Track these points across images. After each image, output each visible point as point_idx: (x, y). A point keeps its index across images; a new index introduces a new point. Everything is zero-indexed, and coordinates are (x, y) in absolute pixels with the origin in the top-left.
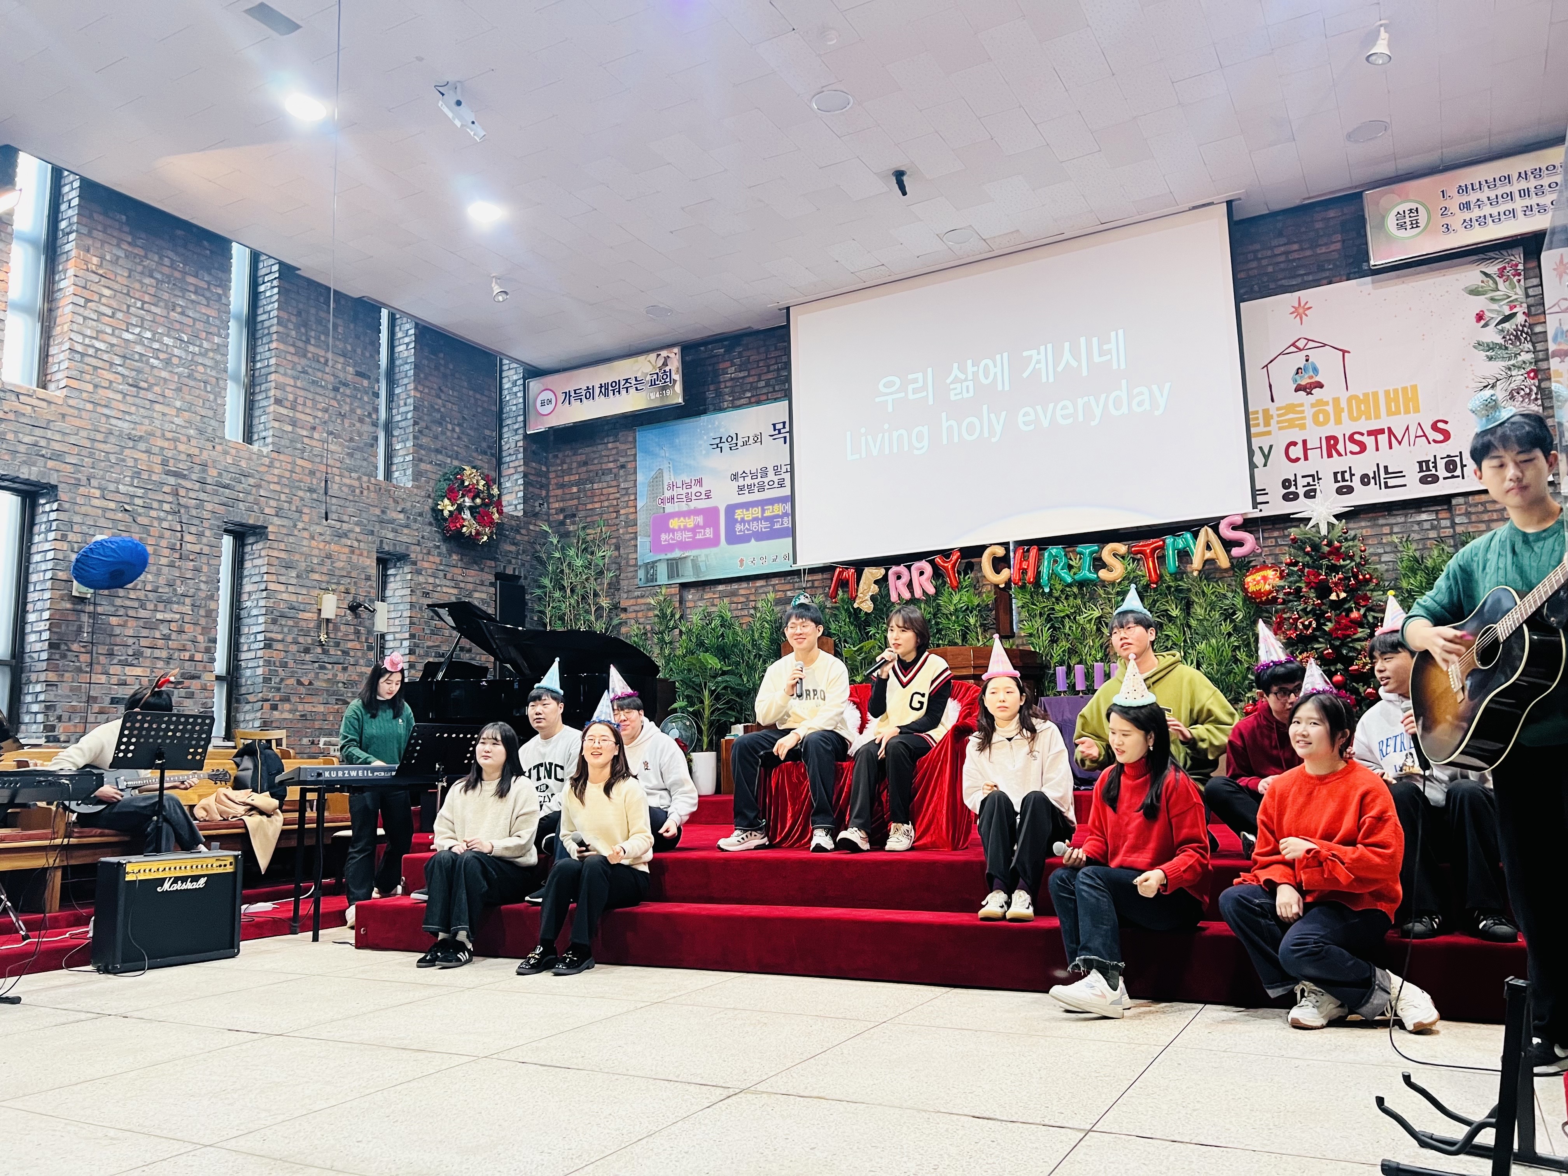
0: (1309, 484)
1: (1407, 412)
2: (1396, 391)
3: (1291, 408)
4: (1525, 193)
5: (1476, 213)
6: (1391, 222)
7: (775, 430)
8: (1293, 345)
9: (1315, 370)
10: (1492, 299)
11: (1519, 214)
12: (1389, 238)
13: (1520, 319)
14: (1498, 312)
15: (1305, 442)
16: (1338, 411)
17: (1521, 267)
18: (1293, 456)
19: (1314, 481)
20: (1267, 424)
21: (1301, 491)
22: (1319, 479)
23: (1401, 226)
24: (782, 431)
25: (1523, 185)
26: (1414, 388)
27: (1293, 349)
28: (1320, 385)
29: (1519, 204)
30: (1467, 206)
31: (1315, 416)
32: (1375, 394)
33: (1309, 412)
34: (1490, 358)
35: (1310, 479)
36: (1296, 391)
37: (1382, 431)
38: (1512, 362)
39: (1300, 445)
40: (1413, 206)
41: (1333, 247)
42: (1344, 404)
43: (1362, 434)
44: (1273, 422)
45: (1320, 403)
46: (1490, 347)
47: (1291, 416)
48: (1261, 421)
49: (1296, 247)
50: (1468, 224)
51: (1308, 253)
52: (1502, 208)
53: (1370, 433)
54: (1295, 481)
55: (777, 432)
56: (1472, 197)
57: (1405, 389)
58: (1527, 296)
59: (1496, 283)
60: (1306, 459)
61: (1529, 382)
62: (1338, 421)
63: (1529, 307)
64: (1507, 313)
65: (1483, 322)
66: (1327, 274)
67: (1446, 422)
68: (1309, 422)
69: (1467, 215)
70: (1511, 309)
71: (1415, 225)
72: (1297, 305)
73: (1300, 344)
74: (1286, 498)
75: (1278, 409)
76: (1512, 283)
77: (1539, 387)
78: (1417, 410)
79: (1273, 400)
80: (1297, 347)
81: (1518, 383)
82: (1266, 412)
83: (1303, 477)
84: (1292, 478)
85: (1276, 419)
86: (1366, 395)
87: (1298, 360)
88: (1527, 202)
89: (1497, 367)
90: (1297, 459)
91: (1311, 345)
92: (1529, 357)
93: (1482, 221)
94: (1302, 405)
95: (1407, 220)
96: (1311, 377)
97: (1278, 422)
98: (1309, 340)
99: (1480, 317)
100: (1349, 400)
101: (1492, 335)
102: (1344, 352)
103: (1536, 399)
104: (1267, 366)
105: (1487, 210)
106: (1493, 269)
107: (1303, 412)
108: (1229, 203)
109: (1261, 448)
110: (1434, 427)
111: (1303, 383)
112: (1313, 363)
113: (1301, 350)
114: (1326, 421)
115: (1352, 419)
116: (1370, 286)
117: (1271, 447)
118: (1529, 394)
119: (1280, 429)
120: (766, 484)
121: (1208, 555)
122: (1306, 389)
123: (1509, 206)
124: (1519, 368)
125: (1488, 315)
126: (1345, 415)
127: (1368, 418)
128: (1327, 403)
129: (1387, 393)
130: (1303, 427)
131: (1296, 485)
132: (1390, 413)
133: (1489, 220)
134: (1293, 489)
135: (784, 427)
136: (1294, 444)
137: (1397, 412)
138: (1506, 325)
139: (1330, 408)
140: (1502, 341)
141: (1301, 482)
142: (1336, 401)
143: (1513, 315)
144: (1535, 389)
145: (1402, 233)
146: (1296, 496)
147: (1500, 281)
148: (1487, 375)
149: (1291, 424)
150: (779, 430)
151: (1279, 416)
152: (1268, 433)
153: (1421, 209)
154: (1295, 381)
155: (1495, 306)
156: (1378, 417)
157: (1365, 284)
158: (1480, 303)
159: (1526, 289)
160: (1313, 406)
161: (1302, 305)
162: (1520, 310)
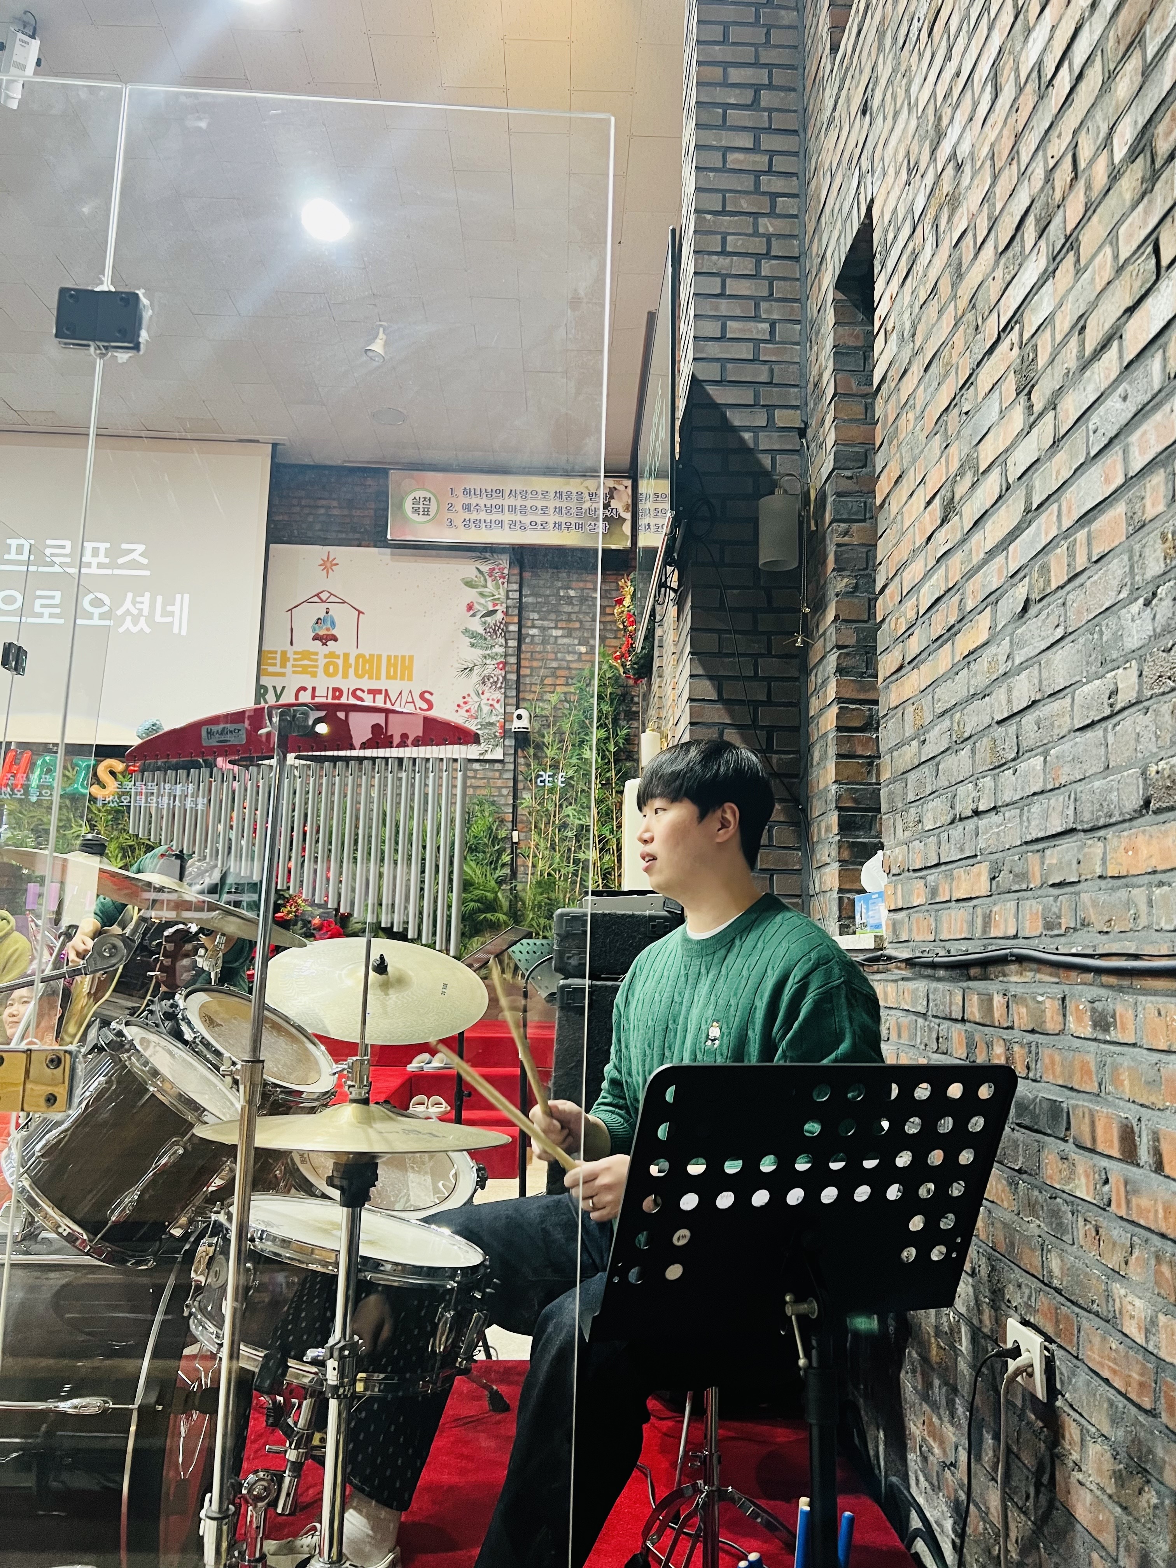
1: (402, 679)
2: (396, 657)
3: (306, 655)
4: (512, 509)
5: (474, 516)
6: (408, 505)
8: (317, 595)
9: (333, 624)
10: (482, 594)
11: (506, 526)
12: (405, 518)
13: (499, 616)
14: (485, 606)
15: (314, 689)
16: (347, 665)
17: (506, 571)
20: (283, 665)
23: (415, 511)
25: (512, 501)
26: (411, 658)
27: (316, 599)
28: (335, 639)
29: (507, 517)
30: (468, 508)
31: (326, 667)
32: (379, 657)
33: (322, 662)
34: (473, 645)
36: (314, 639)
37: (379, 692)
38: (488, 652)
39: (309, 691)
40: (428, 495)
41: (366, 513)
42: (352, 660)
43: (363, 691)
44: (289, 665)
45: (332, 655)
46: (474, 635)
47: (306, 662)
48: (278, 661)
49: (335, 504)
50: (466, 523)
51: (346, 512)
52: (495, 517)
53: (370, 691)
56: (474, 501)
57: (403, 657)
58: (508, 598)
59: (486, 580)
61: (498, 672)
62: (345, 676)
63: (507, 607)
64: (491, 608)
65: (471, 612)
66: (357, 536)
67: (432, 694)
68: (320, 671)
69: (467, 516)
70: (495, 605)
71: (426, 512)
72: (326, 559)
73: (324, 596)
75: (295, 653)
76: (497, 584)
77: (505, 678)
78: (410, 679)
79: (292, 644)
80: (321, 599)
81: (489, 671)
82: (284, 653)
85: (292, 662)
86: (372, 656)
87: (319, 611)
88: (513, 517)
89: (475, 655)
91: (332, 599)
92: (501, 650)
93: (477, 523)
94: (316, 654)
95: (421, 506)
96: (328, 629)
97: (293, 666)
98: (332, 594)
99: (470, 607)
100: (358, 657)
101: (476, 625)
102: (360, 612)
103: (501, 688)
104: (291, 609)
105: (483, 516)
106: (485, 568)
107: (316, 660)
108: (275, 445)
109: (274, 687)
110: (422, 696)
111: (321, 633)
112: (332, 617)
113: (323, 601)
114: (335, 674)
115: (357, 675)
116: (389, 557)
117: (284, 688)
118: (496, 682)
119: (294, 672)
122: (324, 639)
123: (499, 517)
124: (493, 658)
125: (476, 606)
126: (351, 671)
127: (370, 678)
128: (338, 657)
129: (389, 657)
130: (314, 675)
132: (388, 677)
133: (483, 525)
136: (304, 689)
137: (394, 677)
138: (488, 619)
139: (340, 662)
140: (483, 632)
142: (346, 656)
143: (494, 612)
144: (501, 679)
145: (415, 517)
147: (489, 580)
148: (468, 659)
149: (305, 670)
151: (295, 660)
152: (283, 675)
153: (433, 499)
154: (314, 630)
155: (482, 601)
156: (378, 678)
157: (385, 554)
158: (471, 595)
159: (508, 591)
160: (326, 656)
161: (331, 559)
162: (501, 608)
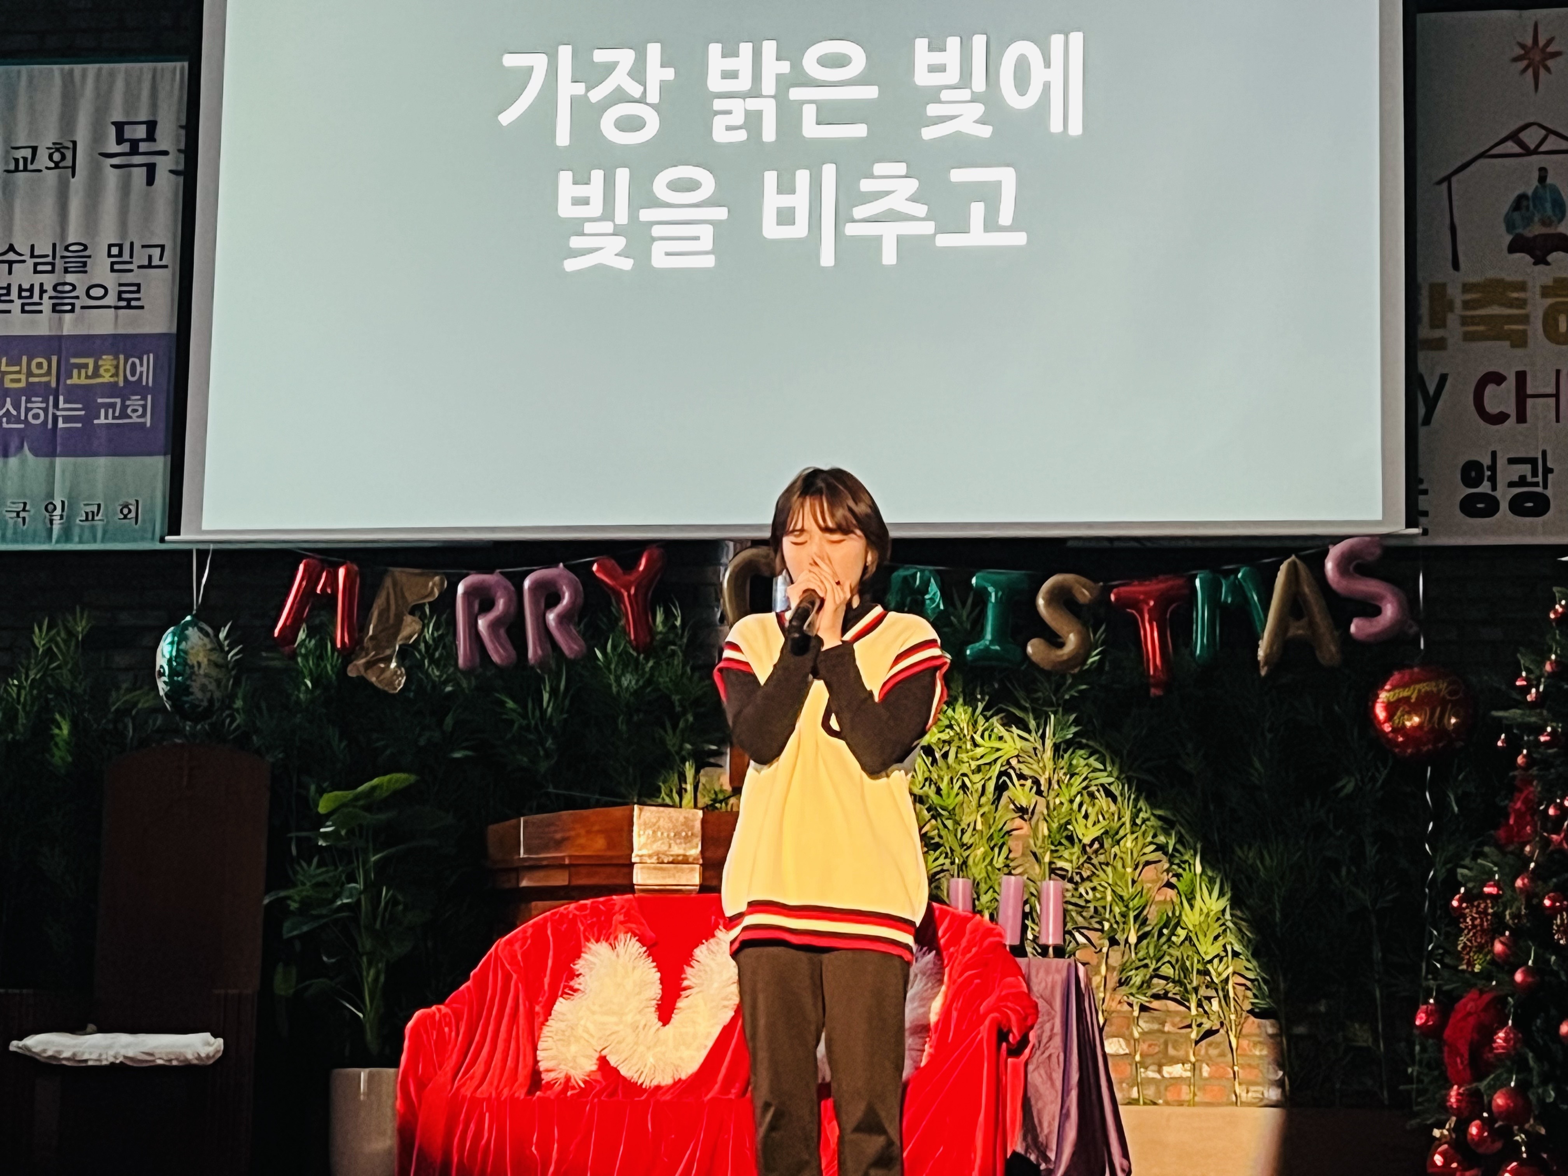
0: (1522, 481)
3: (1495, 289)
7: (120, 140)
8: (1513, 137)
9: (1559, 207)
15: (1521, 377)
18: (1491, 407)
19: (1535, 474)
20: (1438, 322)
21: (1504, 495)
22: (1547, 471)
24: (143, 147)
27: (1511, 147)
31: (1550, 318)
33: (1538, 307)
35: (1526, 469)
36: (1512, 249)
39: (1510, 384)
44: (1453, 320)
47: (1496, 310)
54: (1493, 468)
55: (125, 147)
60: (1521, 418)
68: (1534, 330)
72: (1529, 42)
73: (1531, 137)
74: (1469, 507)
75: (1467, 288)
79: (1456, 266)
80: (1521, 144)
83: (1512, 461)
84: (1486, 461)
85: (1459, 311)
87: (1520, 176)
90: (1501, 418)
91: (1553, 143)
94: (1522, 286)
96: (1548, 222)
97: (1465, 321)
98: (1550, 131)
104: (1448, 179)
107: (1522, 304)
111: (1530, 233)
112: (1555, 190)
113: (1528, 152)
117: (1443, 378)
119: (1469, 337)
120: (80, 291)
121: (1297, 630)
122: (1535, 249)
130: (1520, 341)
131: (1493, 480)
134: (1485, 488)
135: (151, 137)
136: (1497, 378)
141: (1507, 473)
146: (1491, 507)
149: (1493, 330)
150: (135, 144)
151: (1466, 305)
152: (1440, 345)
154: (1510, 226)
160: (1546, 292)
161: (1542, 42)
